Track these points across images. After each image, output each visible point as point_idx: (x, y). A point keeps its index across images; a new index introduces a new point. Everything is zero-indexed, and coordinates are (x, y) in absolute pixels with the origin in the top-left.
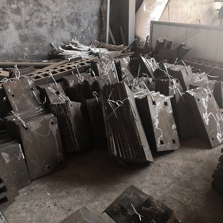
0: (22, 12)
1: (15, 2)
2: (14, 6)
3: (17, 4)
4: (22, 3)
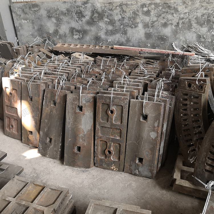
0: (151, 14)
1: (147, 6)
2: (145, 9)
3: (148, 7)
4: (153, 6)
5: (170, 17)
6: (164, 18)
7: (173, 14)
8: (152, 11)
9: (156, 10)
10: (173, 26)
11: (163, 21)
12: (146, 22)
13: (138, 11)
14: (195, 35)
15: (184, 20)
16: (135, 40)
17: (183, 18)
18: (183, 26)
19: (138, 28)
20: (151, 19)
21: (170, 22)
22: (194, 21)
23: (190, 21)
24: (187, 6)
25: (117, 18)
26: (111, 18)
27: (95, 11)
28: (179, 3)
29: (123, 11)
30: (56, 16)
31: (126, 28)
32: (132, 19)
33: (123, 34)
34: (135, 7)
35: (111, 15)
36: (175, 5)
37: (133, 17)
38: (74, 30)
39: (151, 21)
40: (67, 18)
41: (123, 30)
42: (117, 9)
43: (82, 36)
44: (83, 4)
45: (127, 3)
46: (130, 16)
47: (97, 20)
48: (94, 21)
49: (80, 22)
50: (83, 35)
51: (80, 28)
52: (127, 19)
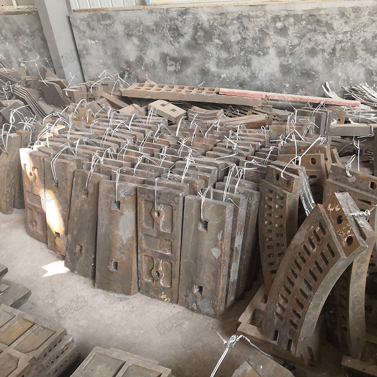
0: (289, 33)
1: (282, 19)
2: (279, 25)
3: (284, 21)
4: (292, 20)
5: (320, 38)
6: (311, 41)
7: (324, 33)
8: (291, 28)
9: (296, 27)
10: (325, 53)
11: (310, 46)
12: (282, 46)
13: (267, 27)
14: (362, 70)
15: (343, 44)
16: (264, 75)
17: (341, 42)
18: (343, 55)
19: (269, 56)
20: (290, 41)
21: (321, 47)
22: (360, 46)
23: (353, 46)
24: (348, 20)
25: (234, 38)
26: (224, 39)
27: (199, 27)
28: (334, 15)
29: (244, 27)
30: (138, 34)
31: (249, 55)
32: (258, 41)
33: (244, 65)
34: (262, 21)
35: (225, 34)
36: (328, 18)
37: (260, 37)
38: (168, 58)
39: (289, 44)
40: (156, 38)
41: (245, 59)
42: (234, 24)
43: (179, 67)
44: (180, 15)
45: (249, 15)
46: (256, 36)
47: (203, 42)
48: (197, 44)
49: (177, 45)
50: (181, 65)
51: (176, 55)
52: (251, 40)
